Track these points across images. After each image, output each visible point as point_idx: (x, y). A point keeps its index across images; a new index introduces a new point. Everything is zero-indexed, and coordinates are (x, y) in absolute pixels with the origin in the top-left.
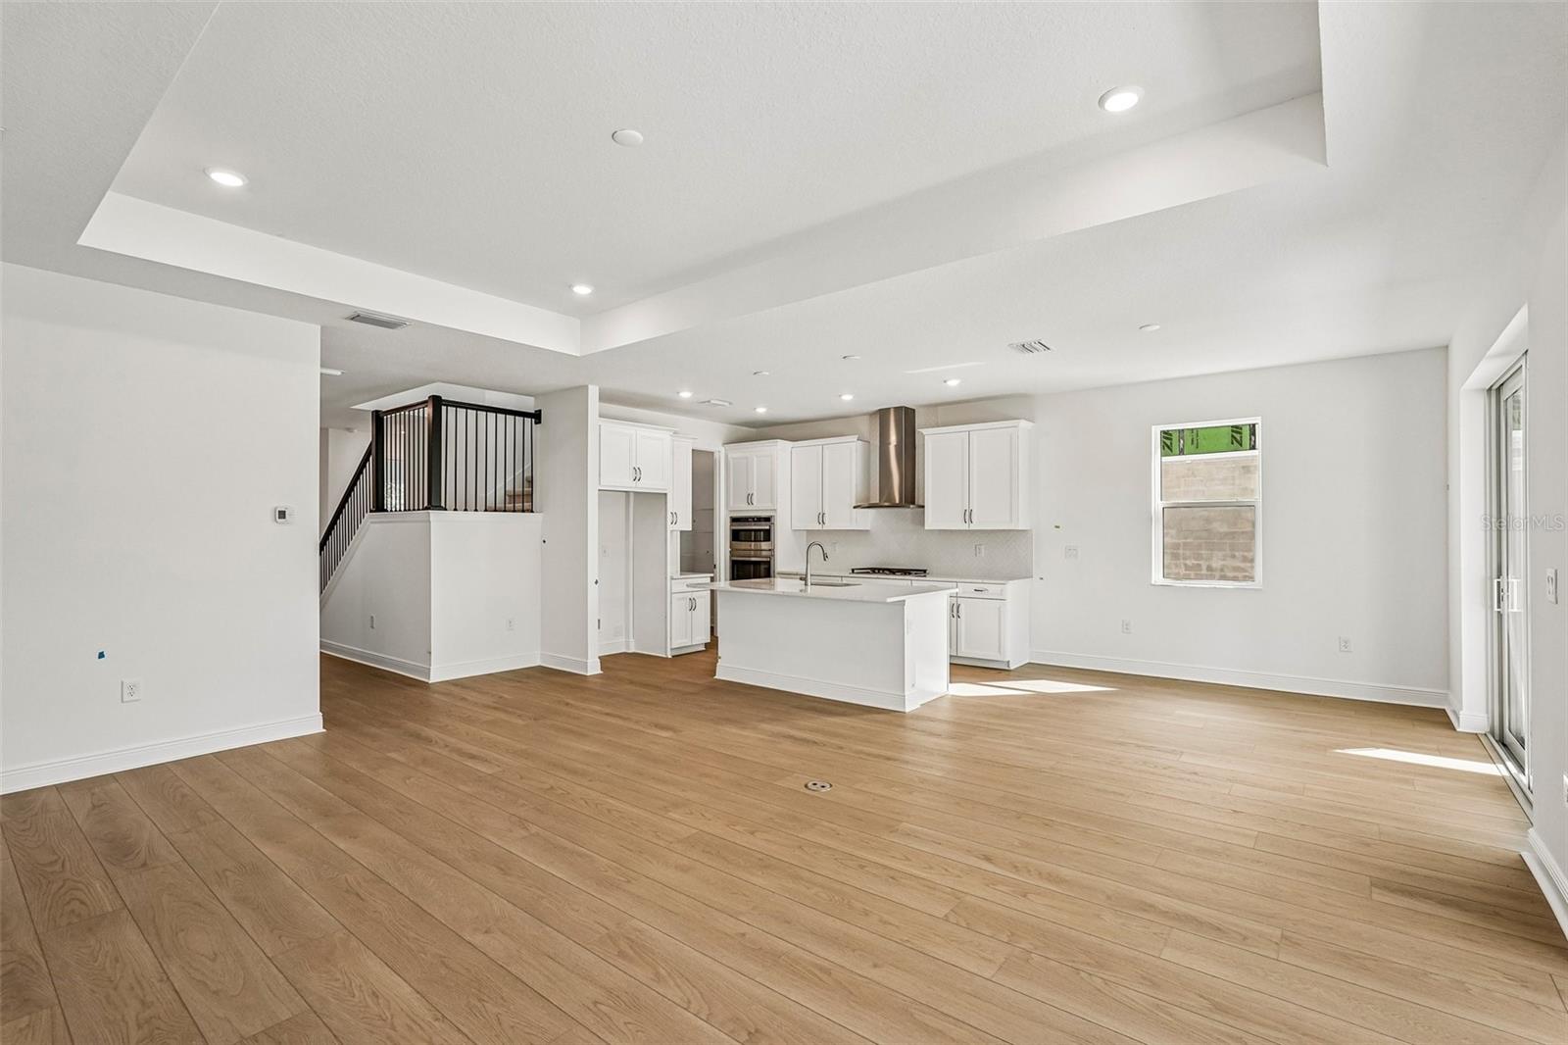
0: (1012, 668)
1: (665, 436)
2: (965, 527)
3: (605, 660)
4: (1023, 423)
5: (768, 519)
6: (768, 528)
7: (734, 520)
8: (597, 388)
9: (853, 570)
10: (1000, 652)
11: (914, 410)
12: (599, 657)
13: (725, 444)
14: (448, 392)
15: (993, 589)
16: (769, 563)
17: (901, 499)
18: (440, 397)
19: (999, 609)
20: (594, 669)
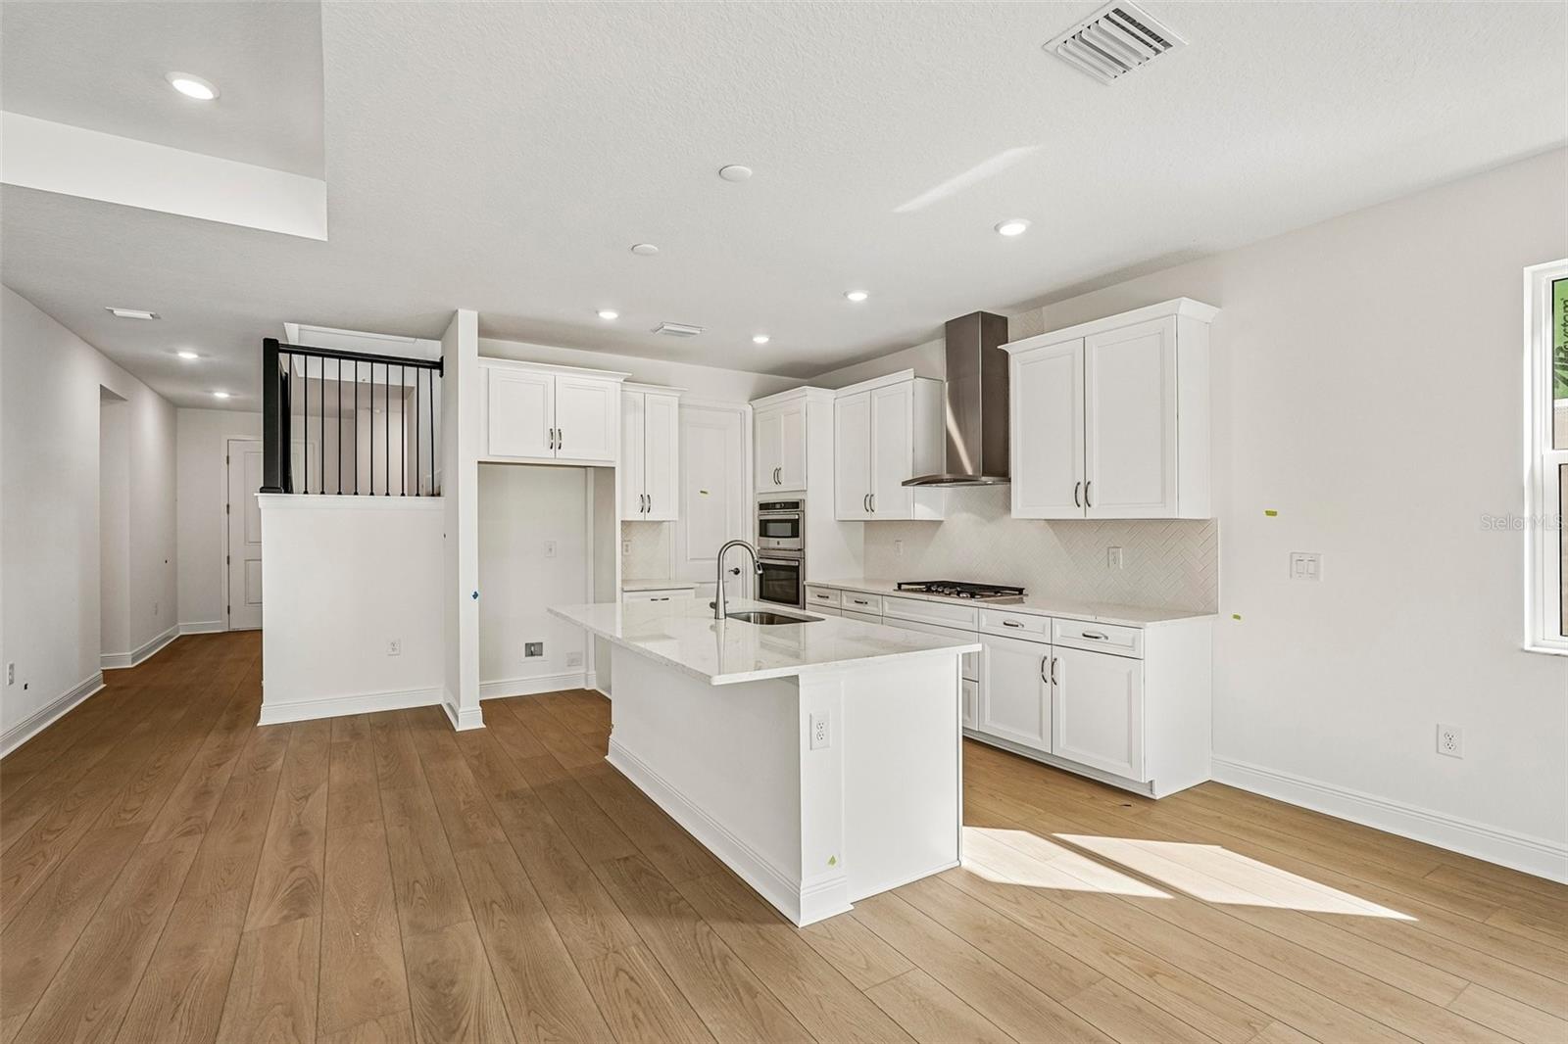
0: (1159, 795)
1: (611, 384)
2: (1078, 514)
3: (491, 708)
4: (1186, 307)
5: (795, 505)
6: (797, 517)
7: (763, 507)
8: (476, 313)
9: (900, 585)
10: (1130, 761)
11: (1004, 321)
12: (482, 703)
13: (752, 399)
14: (293, 335)
15: (1118, 634)
16: (796, 569)
17: (974, 470)
18: (277, 341)
19: (1129, 675)
20: (469, 719)
